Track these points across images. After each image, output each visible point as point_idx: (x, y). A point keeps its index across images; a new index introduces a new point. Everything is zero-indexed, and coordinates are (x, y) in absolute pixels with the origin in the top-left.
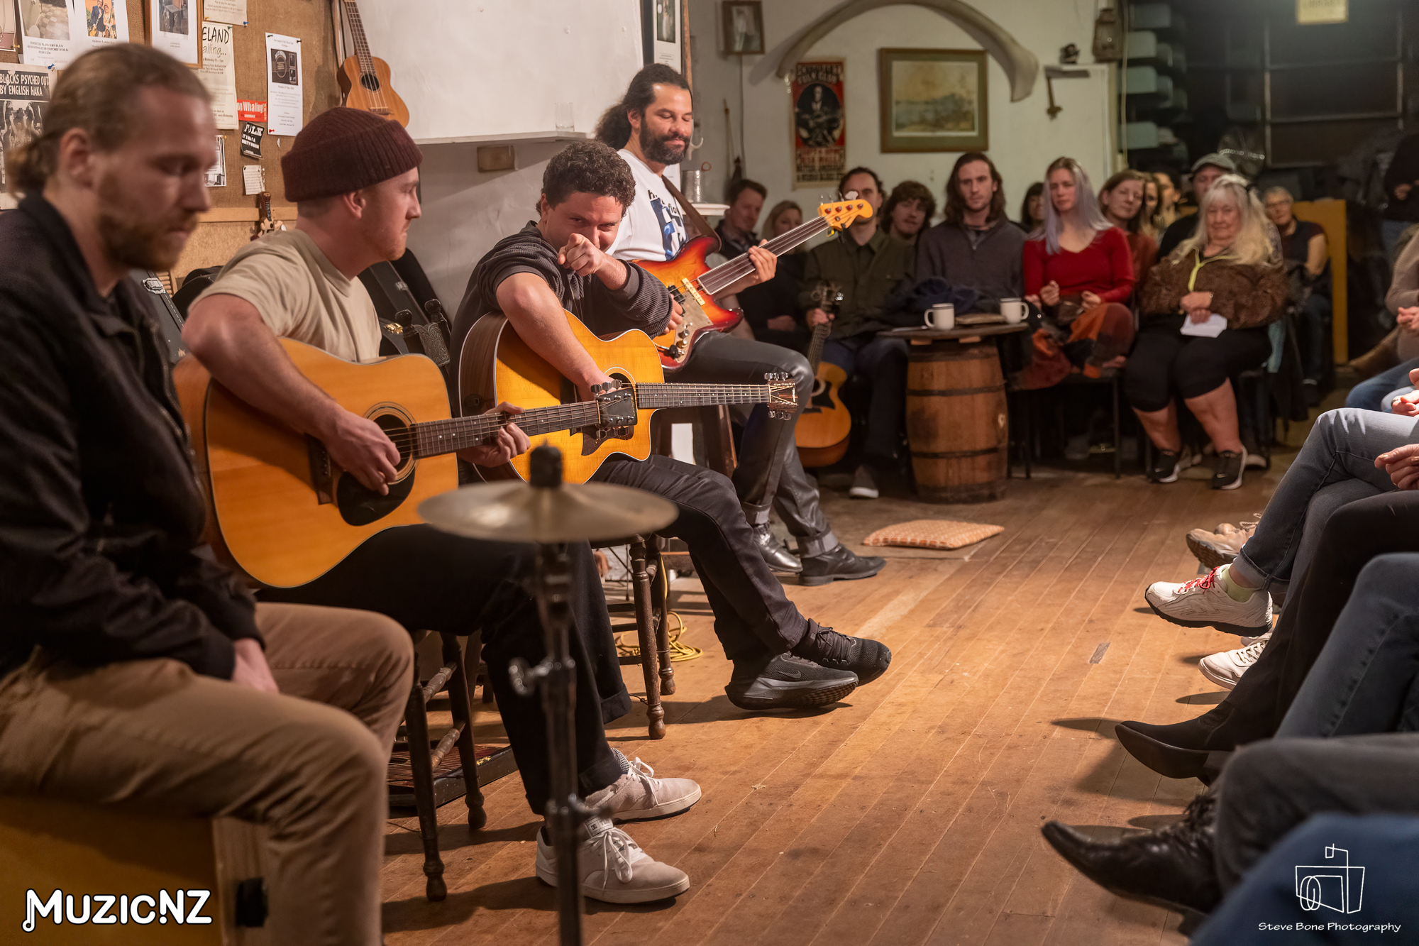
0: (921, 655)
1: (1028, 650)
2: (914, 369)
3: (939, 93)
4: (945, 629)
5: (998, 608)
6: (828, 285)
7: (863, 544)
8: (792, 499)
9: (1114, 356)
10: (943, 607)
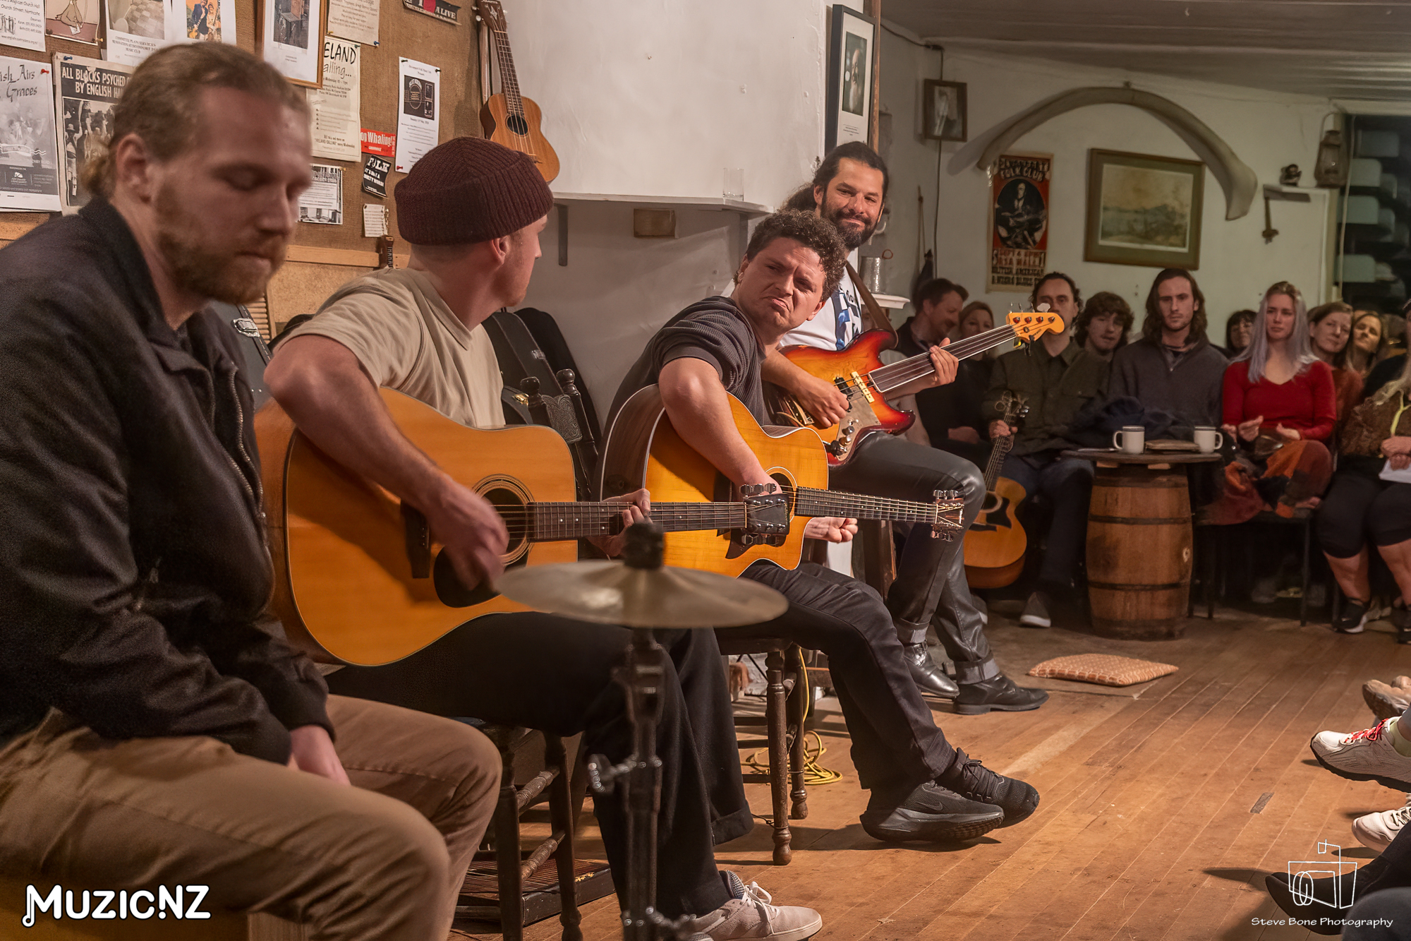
0: (1075, 793)
1: (1188, 795)
2: (1098, 493)
3: (1150, 204)
4: (1103, 768)
5: (1161, 750)
6: (1014, 396)
7: (1028, 675)
8: (954, 621)
9: (1308, 496)
10: (1104, 745)
